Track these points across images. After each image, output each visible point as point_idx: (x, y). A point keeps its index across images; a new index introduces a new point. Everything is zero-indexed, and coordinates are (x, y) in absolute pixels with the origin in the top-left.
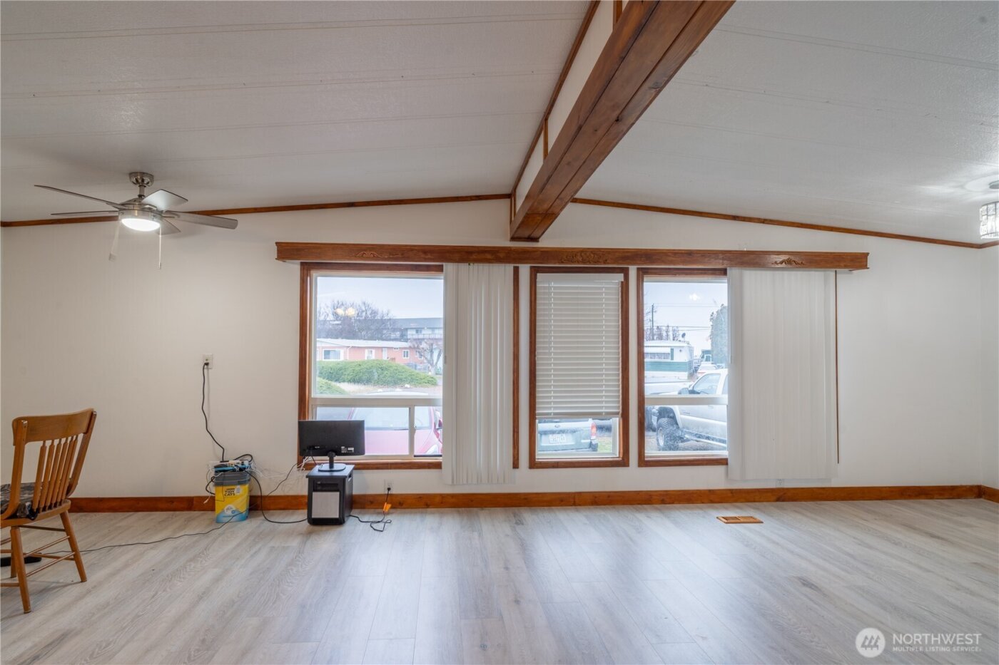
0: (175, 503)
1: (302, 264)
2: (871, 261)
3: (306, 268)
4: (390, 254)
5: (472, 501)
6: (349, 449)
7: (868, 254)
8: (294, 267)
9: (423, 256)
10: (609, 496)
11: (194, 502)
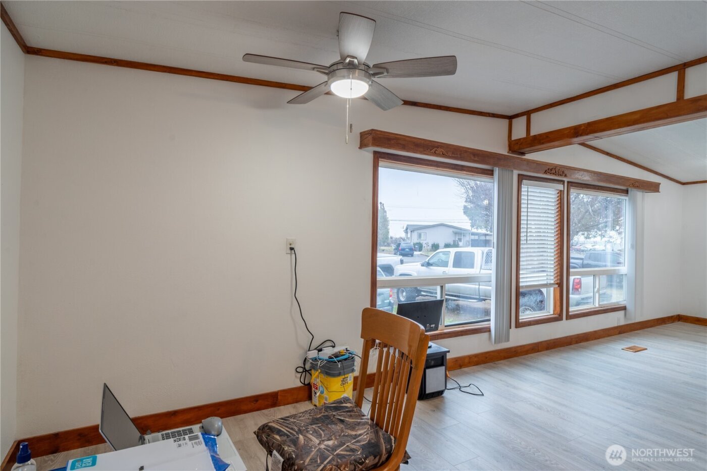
0: (259, 402)
1: (375, 153)
2: (661, 188)
3: (378, 156)
4: (453, 153)
5: (486, 358)
6: (432, 326)
7: (660, 184)
8: (367, 155)
9: (473, 158)
10: (554, 343)
11: (279, 397)
